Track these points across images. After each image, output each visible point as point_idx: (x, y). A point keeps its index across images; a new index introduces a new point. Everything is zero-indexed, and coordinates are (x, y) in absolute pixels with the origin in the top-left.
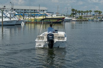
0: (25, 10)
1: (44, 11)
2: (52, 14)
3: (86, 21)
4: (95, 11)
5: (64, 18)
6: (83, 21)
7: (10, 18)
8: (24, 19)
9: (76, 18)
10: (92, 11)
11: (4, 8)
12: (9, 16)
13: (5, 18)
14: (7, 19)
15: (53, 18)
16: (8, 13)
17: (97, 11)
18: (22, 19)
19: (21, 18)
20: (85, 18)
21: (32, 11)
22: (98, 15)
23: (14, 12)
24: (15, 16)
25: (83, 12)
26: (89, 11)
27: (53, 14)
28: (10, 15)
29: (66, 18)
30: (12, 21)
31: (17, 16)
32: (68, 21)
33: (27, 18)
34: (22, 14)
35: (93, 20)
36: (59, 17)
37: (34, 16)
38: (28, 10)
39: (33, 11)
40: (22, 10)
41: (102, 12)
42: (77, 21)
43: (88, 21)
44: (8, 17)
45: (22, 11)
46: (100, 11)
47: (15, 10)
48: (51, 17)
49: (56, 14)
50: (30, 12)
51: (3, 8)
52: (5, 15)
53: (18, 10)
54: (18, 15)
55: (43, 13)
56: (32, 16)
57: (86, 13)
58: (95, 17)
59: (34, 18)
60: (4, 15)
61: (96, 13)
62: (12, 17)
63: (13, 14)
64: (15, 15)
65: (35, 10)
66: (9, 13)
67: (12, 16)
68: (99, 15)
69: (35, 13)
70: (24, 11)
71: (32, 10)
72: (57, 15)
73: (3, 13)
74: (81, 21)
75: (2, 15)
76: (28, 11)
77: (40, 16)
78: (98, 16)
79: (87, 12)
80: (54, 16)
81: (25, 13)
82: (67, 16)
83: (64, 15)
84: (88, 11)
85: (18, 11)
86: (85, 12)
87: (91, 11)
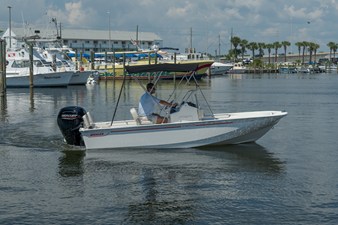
0: (95, 42)
1: (150, 43)
2: (175, 54)
3: (273, 72)
4: (300, 45)
5: (208, 65)
6: (265, 72)
7: (53, 65)
8: (93, 68)
9: (244, 64)
10: (289, 44)
11: (34, 38)
12: (49, 59)
13: (40, 65)
14: (45, 70)
15: (179, 64)
16: (46, 52)
17: (304, 44)
18: (87, 68)
19: (84, 66)
20: (269, 65)
21: (116, 46)
22: (308, 54)
23: (65, 47)
24: (67, 59)
25: (265, 47)
26: (280, 43)
27: (177, 52)
28: (54, 57)
29: (216, 64)
30: (58, 76)
31: (73, 59)
32: (222, 73)
33: (103, 66)
34: (89, 53)
35: (292, 71)
36: (195, 61)
37: (122, 61)
38: (105, 42)
39: (120, 46)
40: (88, 41)
41: (318, 46)
42: (246, 72)
43: (278, 71)
44: (49, 64)
45: (87, 46)
46: (312, 44)
47: (66, 41)
48: (173, 62)
49: (186, 52)
50: (110, 47)
51: (31, 38)
52: (39, 57)
53: (75, 41)
54: (76, 56)
55: (148, 51)
56: (116, 59)
57: (273, 50)
58: (299, 61)
59: (122, 66)
60: (35, 58)
61: (302, 48)
62: (60, 64)
63: (61, 53)
64: (68, 57)
65: (123, 42)
66: (49, 51)
67: (58, 60)
68: (311, 56)
69: (125, 50)
70: (91, 45)
71: (116, 42)
72: (189, 57)
73: (32, 52)
74: (258, 72)
75: (31, 58)
76: (104, 46)
77: (139, 60)
78: (309, 58)
79: (277, 45)
80: (182, 59)
81: (96, 50)
82: (217, 58)
83: (211, 57)
84: (277, 43)
85: (74, 45)
86: (269, 47)
87: (286, 44)
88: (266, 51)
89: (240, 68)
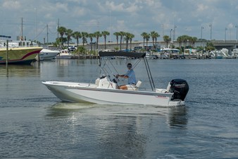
2: (8, 41)
3: (95, 58)
4: (117, 34)
5: (38, 51)
6: (88, 58)
9: (69, 51)
10: (109, 34)
15: (11, 50)
17: (122, 34)
20: (92, 52)
22: (125, 42)
25: (87, 36)
26: (101, 33)
27: (9, 39)
29: (44, 51)
32: (50, 58)
36: (25, 48)
41: (133, 36)
42: (72, 58)
46: (128, 34)
48: (6, 49)
49: (18, 39)
57: (95, 39)
61: (119, 37)
68: (127, 44)
72: (20, 44)
74: (81, 58)
78: (125, 46)
79: (98, 35)
80: (14, 45)
82: (45, 45)
83: (39, 44)
84: (98, 32)
86: (91, 36)
87: (106, 34)
88: (88, 39)
89: (67, 54)
